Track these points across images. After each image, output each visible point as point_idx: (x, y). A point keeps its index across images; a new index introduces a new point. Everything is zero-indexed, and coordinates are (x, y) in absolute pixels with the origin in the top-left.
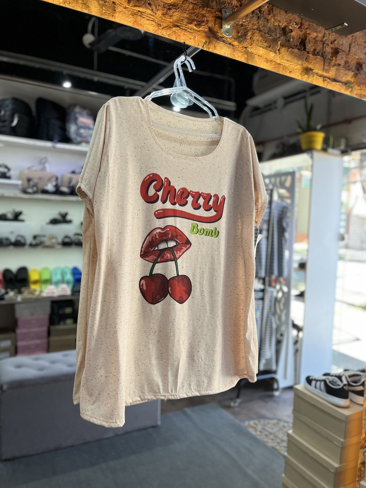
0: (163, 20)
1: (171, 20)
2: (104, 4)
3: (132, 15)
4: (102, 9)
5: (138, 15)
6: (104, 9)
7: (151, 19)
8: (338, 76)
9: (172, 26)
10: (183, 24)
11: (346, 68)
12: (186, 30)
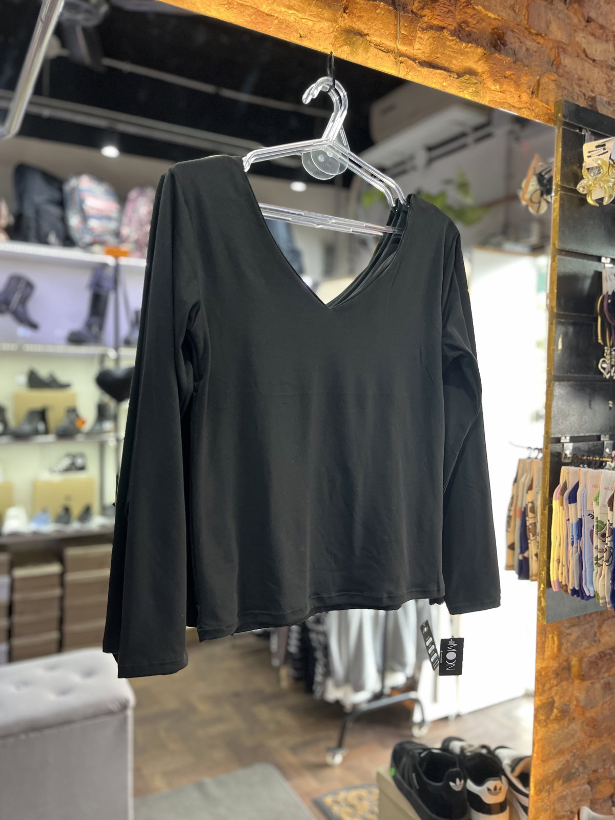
8: (439, 56)
11: (460, 39)
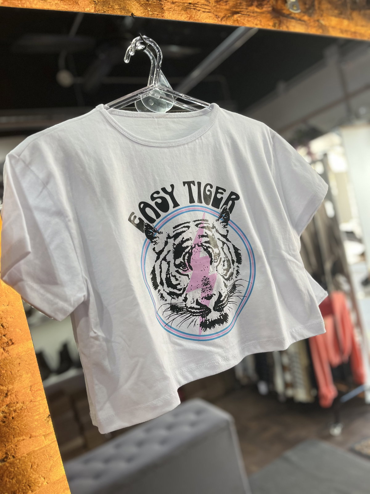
0: (218, 10)
1: (227, 7)
2: (147, 4)
3: (184, 11)
4: (146, 10)
5: (191, 8)
6: (149, 9)
7: (207, 10)
9: (230, 13)
10: (242, 8)
12: (249, 15)
